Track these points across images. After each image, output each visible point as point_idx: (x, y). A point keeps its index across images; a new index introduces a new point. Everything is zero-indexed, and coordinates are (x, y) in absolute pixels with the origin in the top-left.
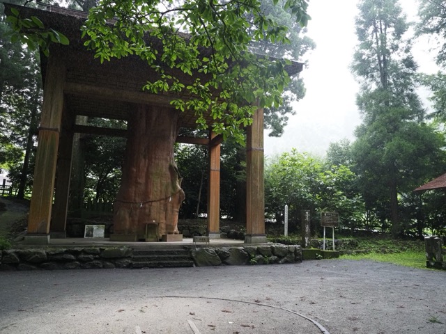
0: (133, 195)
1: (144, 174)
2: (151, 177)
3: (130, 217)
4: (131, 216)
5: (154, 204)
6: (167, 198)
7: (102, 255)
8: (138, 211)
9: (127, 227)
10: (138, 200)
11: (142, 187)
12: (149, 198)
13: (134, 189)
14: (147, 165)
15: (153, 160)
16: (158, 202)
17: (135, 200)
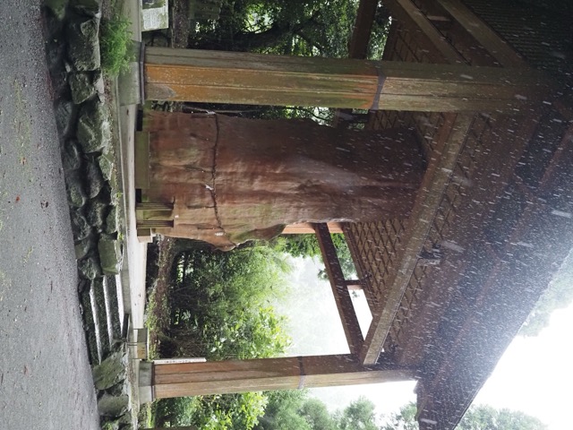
0: (229, 170)
1: (268, 188)
2: (264, 202)
3: (185, 166)
4: (189, 168)
5: (211, 211)
6: (221, 228)
7: (104, 237)
8: (197, 181)
9: (165, 163)
10: (219, 179)
11: (243, 186)
12: (223, 202)
13: (241, 170)
14: (286, 192)
15: (296, 204)
16: (214, 216)
17: (218, 174)
